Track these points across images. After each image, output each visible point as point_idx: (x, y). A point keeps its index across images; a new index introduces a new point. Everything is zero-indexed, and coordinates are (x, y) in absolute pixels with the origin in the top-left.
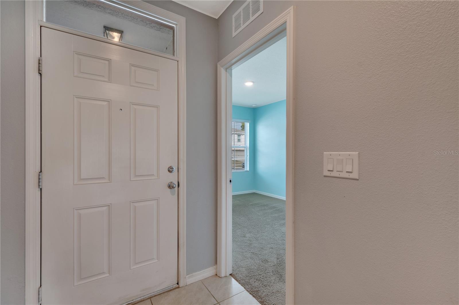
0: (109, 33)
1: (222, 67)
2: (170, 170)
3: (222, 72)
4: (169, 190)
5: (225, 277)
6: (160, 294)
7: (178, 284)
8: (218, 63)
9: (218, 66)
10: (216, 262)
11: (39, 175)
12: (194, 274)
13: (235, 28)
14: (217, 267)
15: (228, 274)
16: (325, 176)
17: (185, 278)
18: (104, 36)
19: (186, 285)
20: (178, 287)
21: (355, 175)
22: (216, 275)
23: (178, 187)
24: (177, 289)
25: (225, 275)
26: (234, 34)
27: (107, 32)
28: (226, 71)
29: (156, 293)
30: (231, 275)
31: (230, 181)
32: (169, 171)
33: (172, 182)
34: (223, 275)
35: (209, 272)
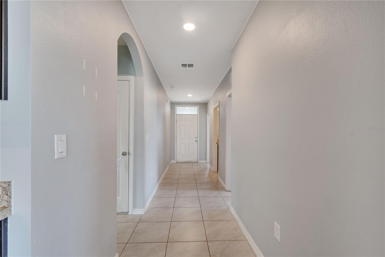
3: (207, 116)
9: (207, 114)
12: (201, 161)
23: (198, 142)
29: (193, 162)
34: (207, 162)
35: (205, 161)
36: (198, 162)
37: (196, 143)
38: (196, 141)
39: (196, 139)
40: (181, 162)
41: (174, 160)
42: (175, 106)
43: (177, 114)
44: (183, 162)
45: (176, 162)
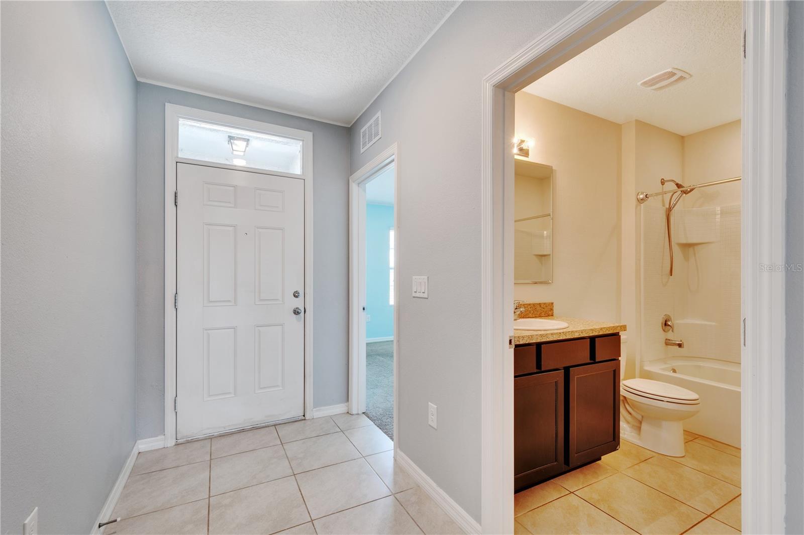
0: (233, 142)
1: (354, 182)
2: (296, 295)
3: (354, 187)
4: (295, 316)
5: (356, 414)
6: (285, 423)
7: (304, 416)
8: (350, 177)
9: (350, 181)
10: (348, 400)
11: (175, 296)
12: (322, 408)
13: (363, 144)
14: (348, 405)
15: (360, 412)
16: (414, 297)
17: (312, 410)
18: (229, 144)
19: (313, 419)
20: (305, 420)
21: (425, 295)
22: (348, 413)
23: (304, 313)
24: (303, 421)
25: (357, 413)
26: (362, 151)
27: (232, 141)
28: (359, 186)
29: (280, 422)
30: (363, 413)
31: (364, 309)
32: (294, 296)
33: (297, 308)
34: (354, 412)
35: (340, 408)
36: (307, 417)
37: (295, 323)
38: (296, 312)
39: (298, 303)
40: (211, 438)
41: (162, 431)
42: (168, 106)
43: (180, 156)
44: (221, 436)
45: (171, 443)
